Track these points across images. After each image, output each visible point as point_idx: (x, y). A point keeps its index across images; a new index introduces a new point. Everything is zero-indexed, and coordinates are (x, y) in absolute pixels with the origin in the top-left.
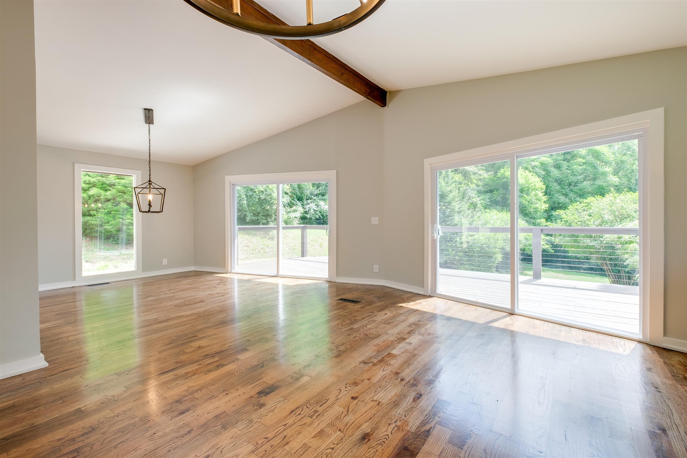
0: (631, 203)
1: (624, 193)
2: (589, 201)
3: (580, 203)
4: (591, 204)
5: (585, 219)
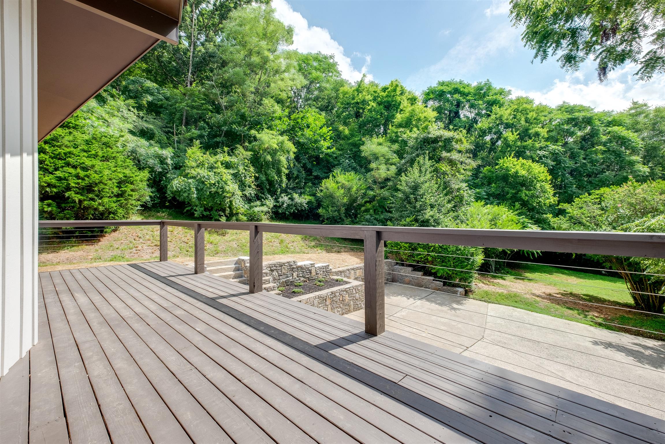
0: (656, 194)
1: (649, 182)
2: (603, 192)
3: (590, 194)
4: (604, 195)
5: (595, 214)
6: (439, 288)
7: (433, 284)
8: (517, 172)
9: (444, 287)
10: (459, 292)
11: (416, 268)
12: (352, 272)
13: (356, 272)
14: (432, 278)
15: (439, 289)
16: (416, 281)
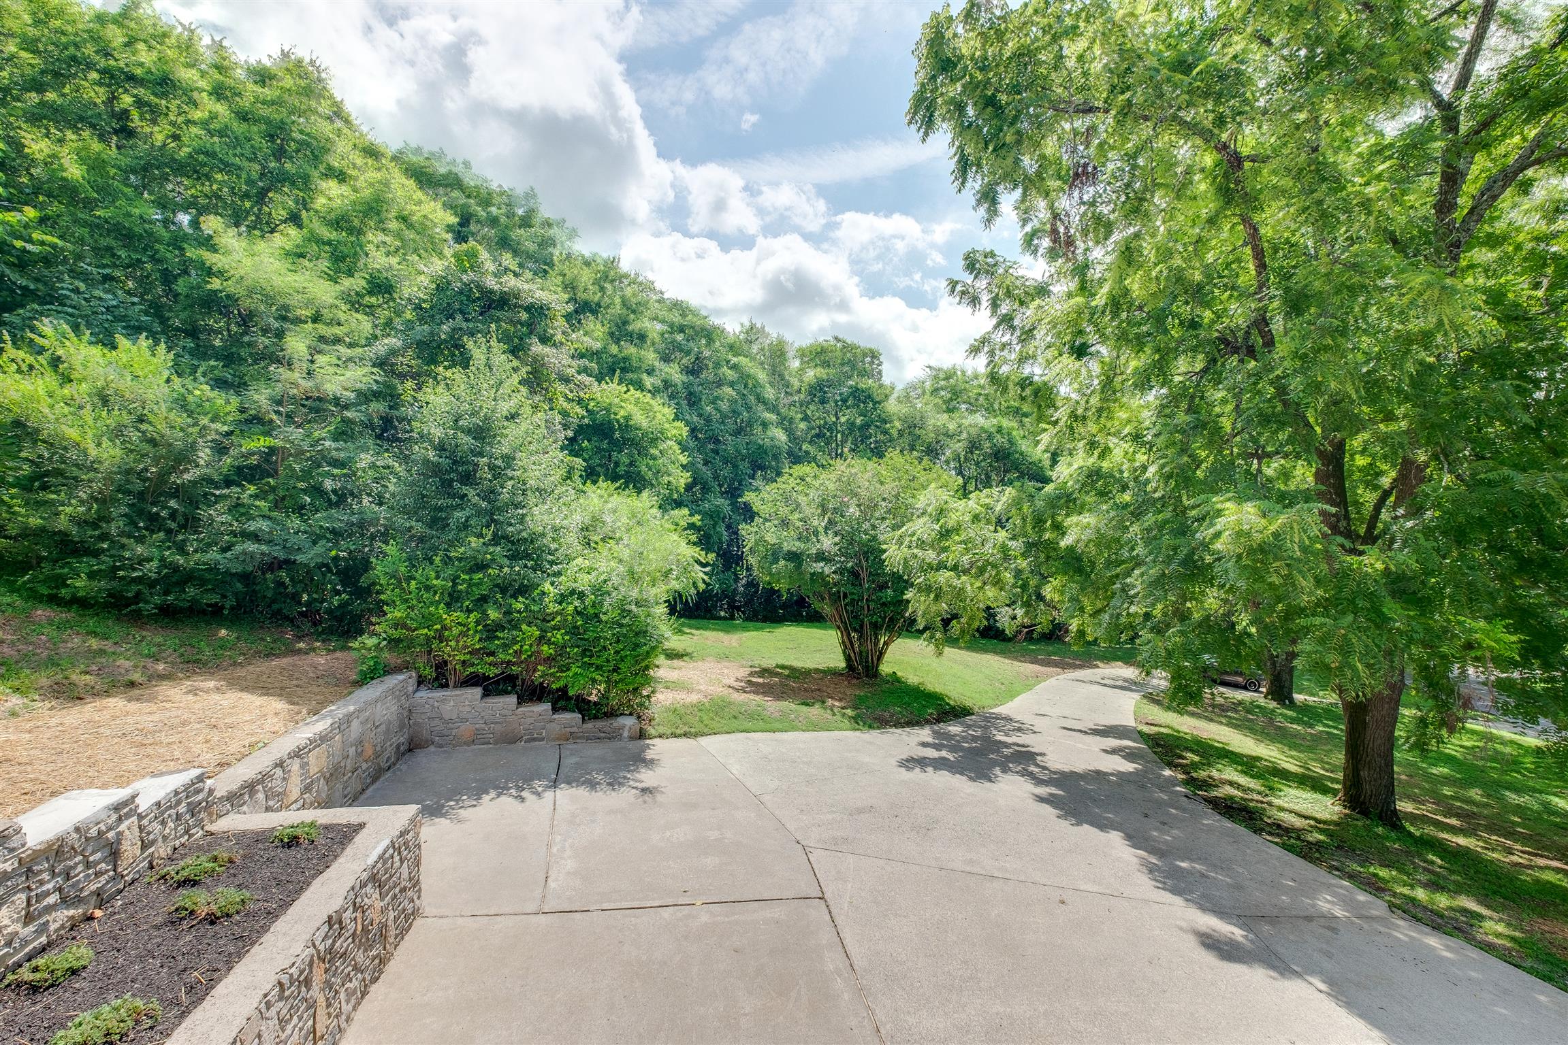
4: (806, 479)
6: (573, 730)
7: (553, 725)
8: (628, 418)
9: (585, 726)
10: (627, 728)
11: (491, 686)
12: (295, 766)
13: (307, 764)
14: (546, 706)
15: (571, 733)
16: (498, 727)
